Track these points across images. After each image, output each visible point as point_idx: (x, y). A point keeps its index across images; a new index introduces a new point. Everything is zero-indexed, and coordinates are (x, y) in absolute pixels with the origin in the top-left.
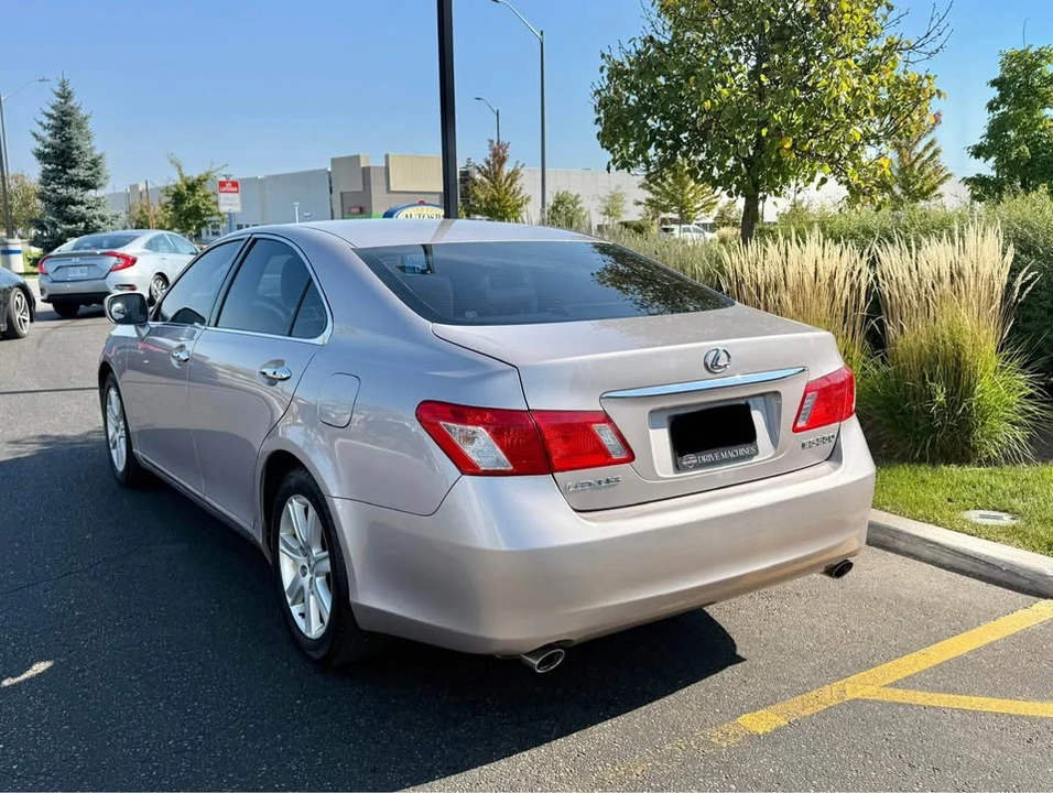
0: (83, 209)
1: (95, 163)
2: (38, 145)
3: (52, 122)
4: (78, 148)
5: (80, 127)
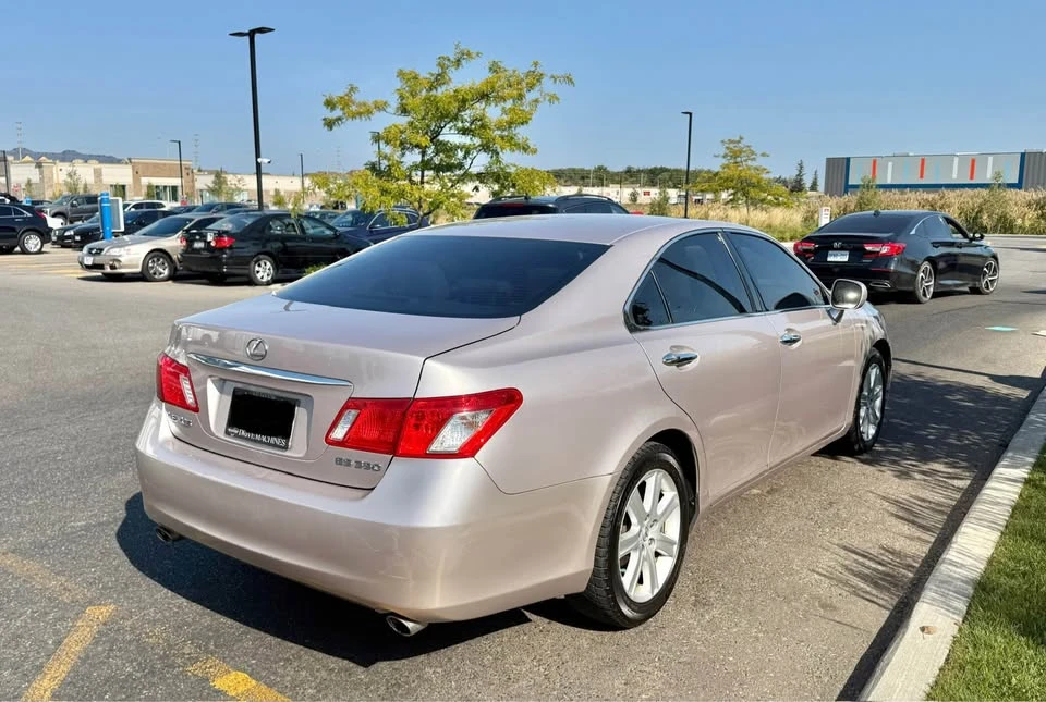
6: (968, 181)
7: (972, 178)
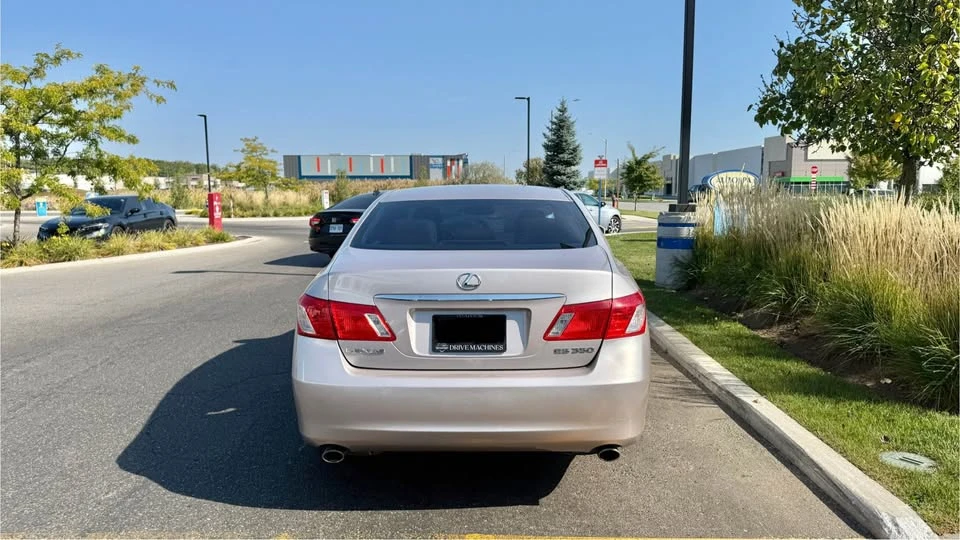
0: (564, 178)
1: (575, 150)
2: (545, 140)
3: (554, 126)
4: (566, 141)
5: (568, 129)
6: (380, 174)
7: (382, 171)
